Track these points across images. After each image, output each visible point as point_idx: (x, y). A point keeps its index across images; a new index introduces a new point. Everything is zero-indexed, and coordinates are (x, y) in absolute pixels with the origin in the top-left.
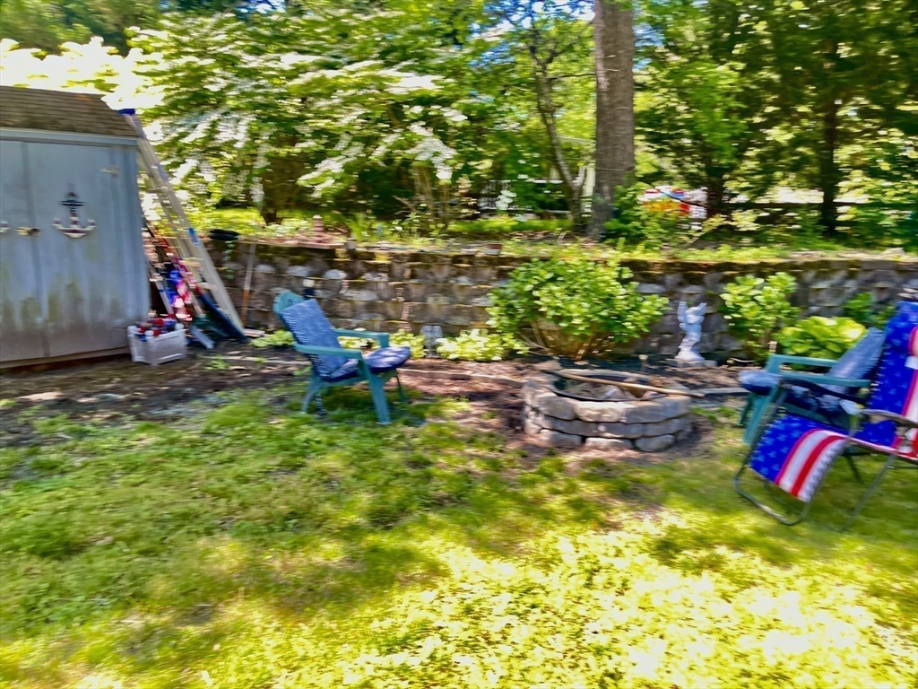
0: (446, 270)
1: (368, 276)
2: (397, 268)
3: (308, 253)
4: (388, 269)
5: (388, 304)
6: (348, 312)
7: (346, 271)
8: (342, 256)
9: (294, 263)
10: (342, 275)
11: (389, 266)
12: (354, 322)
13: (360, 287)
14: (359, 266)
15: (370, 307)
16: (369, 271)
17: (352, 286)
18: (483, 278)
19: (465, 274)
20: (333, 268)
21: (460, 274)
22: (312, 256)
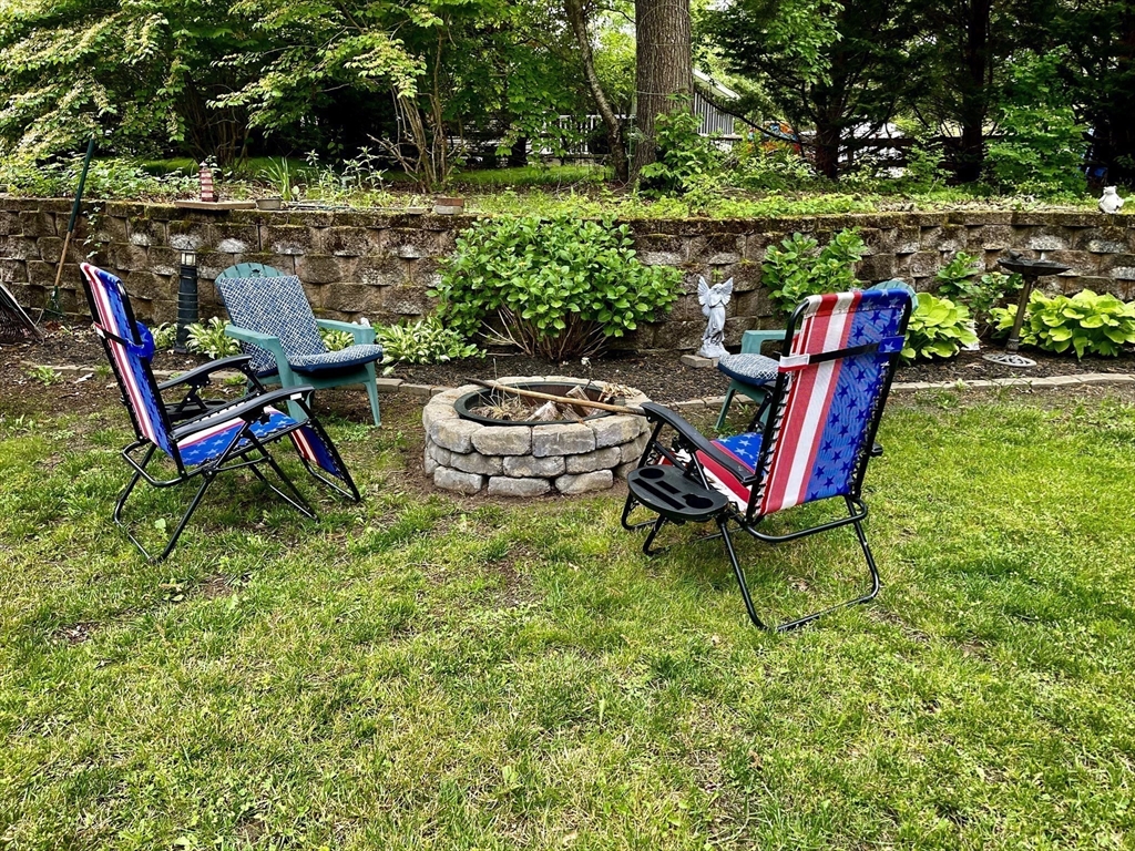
0: (385, 236)
1: (277, 247)
2: (318, 235)
4: (301, 236)
7: (245, 241)
10: (242, 245)
11: (308, 230)
16: (278, 239)
18: (439, 247)
19: (410, 242)
20: (229, 237)
21: (403, 242)
22: (199, 220)
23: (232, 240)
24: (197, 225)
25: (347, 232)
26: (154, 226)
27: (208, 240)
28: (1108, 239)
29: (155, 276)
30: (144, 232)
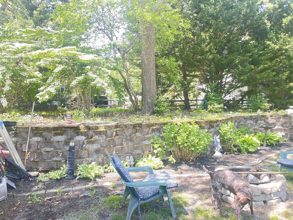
0: (130, 131)
1: (96, 137)
2: (109, 132)
3: (64, 129)
4: (105, 133)
5: (106, 149)
6: (86, 155)
7: (85, 136)
8: (82, 129)
9: (56, 135)
10: (84, 138)
11: (106, 131)
12: (90, 159)
13: (92, 143)
14: (91, 133)
15: (97, 151)
16: (96, 134)
17: (88, 143)
18: (145, 132)
19: (138, 132)
20: (79, 135)
21: (136, 132)
22: (67, 130)
23: (80, 136)
24: (65, 132)
25: (119, 130)
26: (44, 134)
27: (69, 137)
28: (261, 120)
29: (43, 152)
30: (40, 136)
